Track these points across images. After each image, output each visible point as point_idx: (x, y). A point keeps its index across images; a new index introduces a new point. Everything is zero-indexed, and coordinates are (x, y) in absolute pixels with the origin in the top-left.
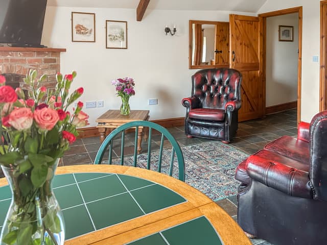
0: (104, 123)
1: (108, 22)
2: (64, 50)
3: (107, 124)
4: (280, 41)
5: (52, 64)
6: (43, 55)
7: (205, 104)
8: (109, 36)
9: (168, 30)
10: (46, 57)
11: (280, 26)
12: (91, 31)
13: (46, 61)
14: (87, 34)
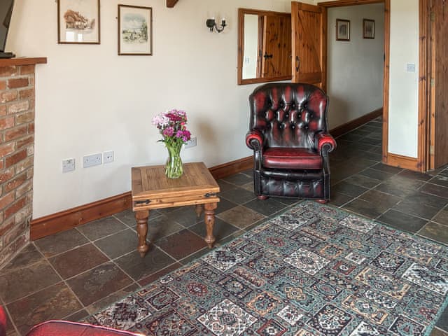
0: (148, 201)
1: (122, 8)
2: (43, 61)
3: (155, 202)
4: (338, 40)
5: (23, 89)
6: (7, 73)
7: (272, 141)
8: (124, 32)
9: (210, 24)
10: (13, 76)
11: (338, 20)
12: (93, 23)
13: (14, 84)
14: (87, 30)
